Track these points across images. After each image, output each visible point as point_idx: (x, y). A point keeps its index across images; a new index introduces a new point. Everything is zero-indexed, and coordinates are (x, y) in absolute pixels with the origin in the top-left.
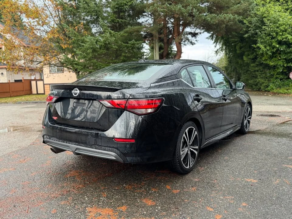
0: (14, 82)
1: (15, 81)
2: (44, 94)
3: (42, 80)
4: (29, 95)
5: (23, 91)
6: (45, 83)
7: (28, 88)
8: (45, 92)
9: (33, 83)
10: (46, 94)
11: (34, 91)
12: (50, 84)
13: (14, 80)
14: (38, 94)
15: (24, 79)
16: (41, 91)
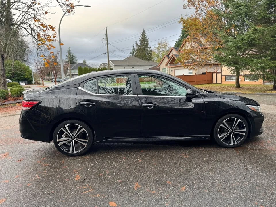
0: (201, 74)
1: (203, 73)
2: (221, 83)
3: (221, 73)
4: (210, 83)
5: (206, 80)
6: (222, 75)
7: (210, 79)
8: (222, 82)
9: (214, 75)
10: (222, 83)
11: (214, 81)
12: (226, 76)
13: (201, 73)
14: (216, 83)
15: (207, 72)
16: (219, 81)
